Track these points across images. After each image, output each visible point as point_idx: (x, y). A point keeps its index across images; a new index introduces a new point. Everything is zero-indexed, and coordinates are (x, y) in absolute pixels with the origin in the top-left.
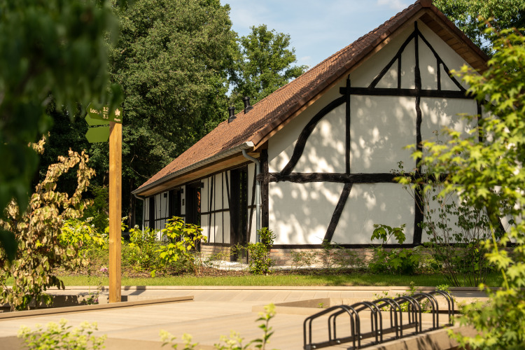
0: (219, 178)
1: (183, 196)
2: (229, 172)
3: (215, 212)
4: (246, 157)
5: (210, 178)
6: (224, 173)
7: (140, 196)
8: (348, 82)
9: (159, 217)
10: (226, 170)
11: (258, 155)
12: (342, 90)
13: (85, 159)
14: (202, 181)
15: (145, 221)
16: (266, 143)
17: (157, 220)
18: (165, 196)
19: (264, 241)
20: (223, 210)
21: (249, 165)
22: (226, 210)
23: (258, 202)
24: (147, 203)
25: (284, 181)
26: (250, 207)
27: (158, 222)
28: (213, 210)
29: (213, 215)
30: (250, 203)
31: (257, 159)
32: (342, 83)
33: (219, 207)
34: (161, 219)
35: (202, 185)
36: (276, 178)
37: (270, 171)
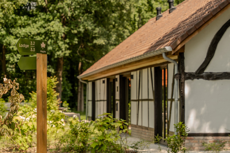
0: (145, 71)
1: (117, 84)
2: (153, 68)
3: (142, 100)
4: (165, 59)
5: (138, 72)
6: (149, 69)
7: (85, 81)
9: (99, 99)
10: (151, 66)
11: (176, 57)
13: (16, 87)
14: (132, 73)
15: (88, 101)
16: (184, 47)
17: (97, 101)
18: (104, 82)
19: (181, 133)
20: (148, 100)
21: (169, 65)
22: (151, 100)
23: (177, 96)
24: (90, 85)
25: (198, 79)
26: (170, 100)
27: (99, 102)
28: (140, 98)
29: (140, 102)
30: (169, 97)
31: (175, 60)
33: (145, 96)
34: (100, 101)
35: (132, 77)
36: (191, 76)
37: (186, 71)
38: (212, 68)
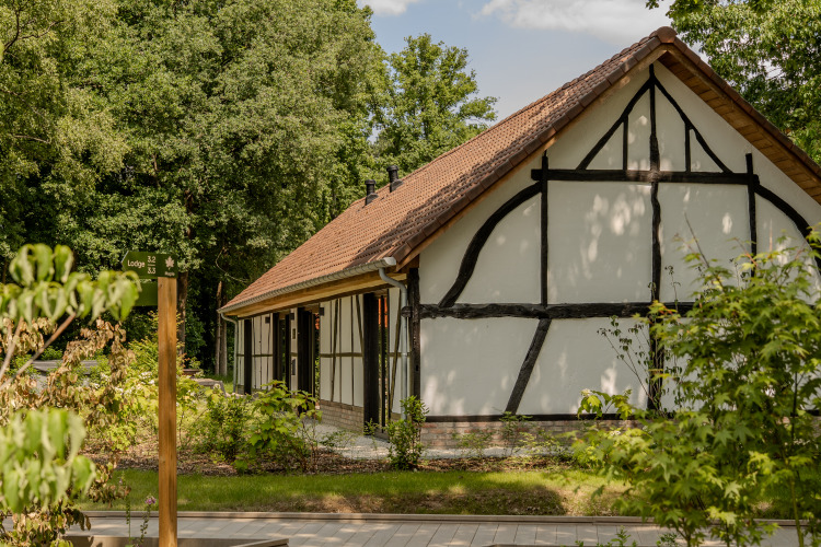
0: (346, 301)
1: (294, 325)
2: (361, 296)
3: (341, 355)
4: (383, 279)
5: (334, 302)
6: (354, 297)
7: (229, 317)
8: (545, 160)
9: (258, 353)
10: (357, 292)
11: (404, 277)
12: (535, 174)
13: (121, 337)
14: (322, 305)
15: (238, 355)
16: (418, 257)
17: (255, 356)
18: (268, 320)
19: (413, 416)
20: (352, 355)
21: (391, 290)
22: (358, 355)
23: (405, 348)
24: (240, 327)
25: (444, 316)
26: (392, 355)
27: (258, 359)
28: (338, 351)
29: (338, 359)
30: (392, 350)
31: (401, 282)
32: (536, 163)
33: (346, 348)
34: (262, 355)
35: (322, 311)
36: (432, 312)
37: (422, 302)
38: (470, 296)
